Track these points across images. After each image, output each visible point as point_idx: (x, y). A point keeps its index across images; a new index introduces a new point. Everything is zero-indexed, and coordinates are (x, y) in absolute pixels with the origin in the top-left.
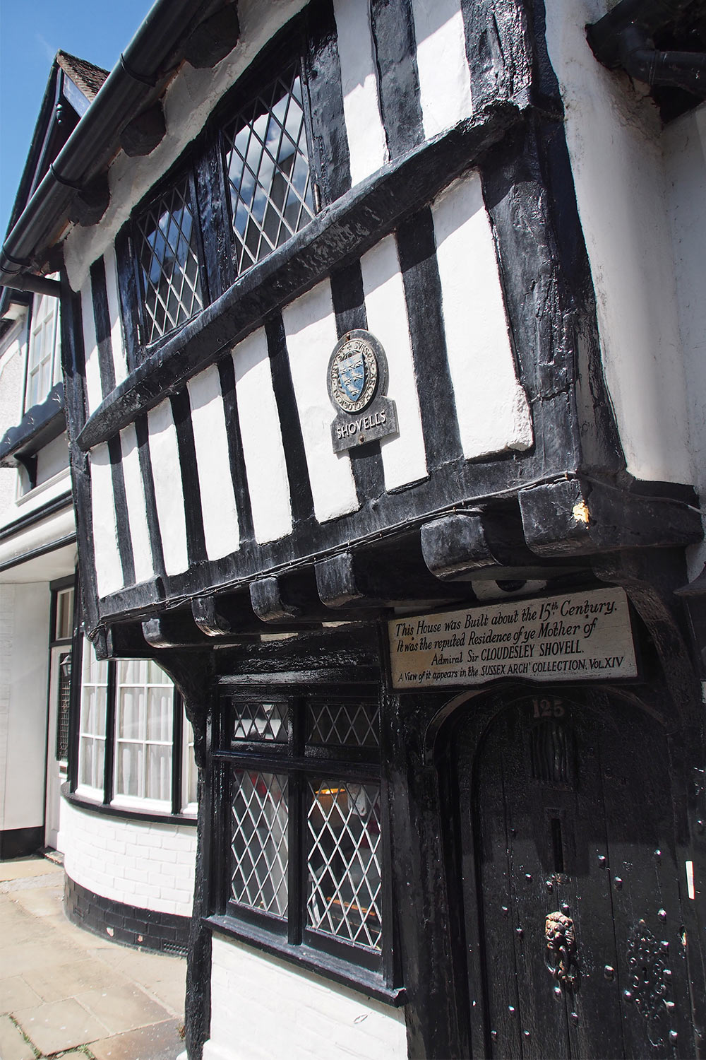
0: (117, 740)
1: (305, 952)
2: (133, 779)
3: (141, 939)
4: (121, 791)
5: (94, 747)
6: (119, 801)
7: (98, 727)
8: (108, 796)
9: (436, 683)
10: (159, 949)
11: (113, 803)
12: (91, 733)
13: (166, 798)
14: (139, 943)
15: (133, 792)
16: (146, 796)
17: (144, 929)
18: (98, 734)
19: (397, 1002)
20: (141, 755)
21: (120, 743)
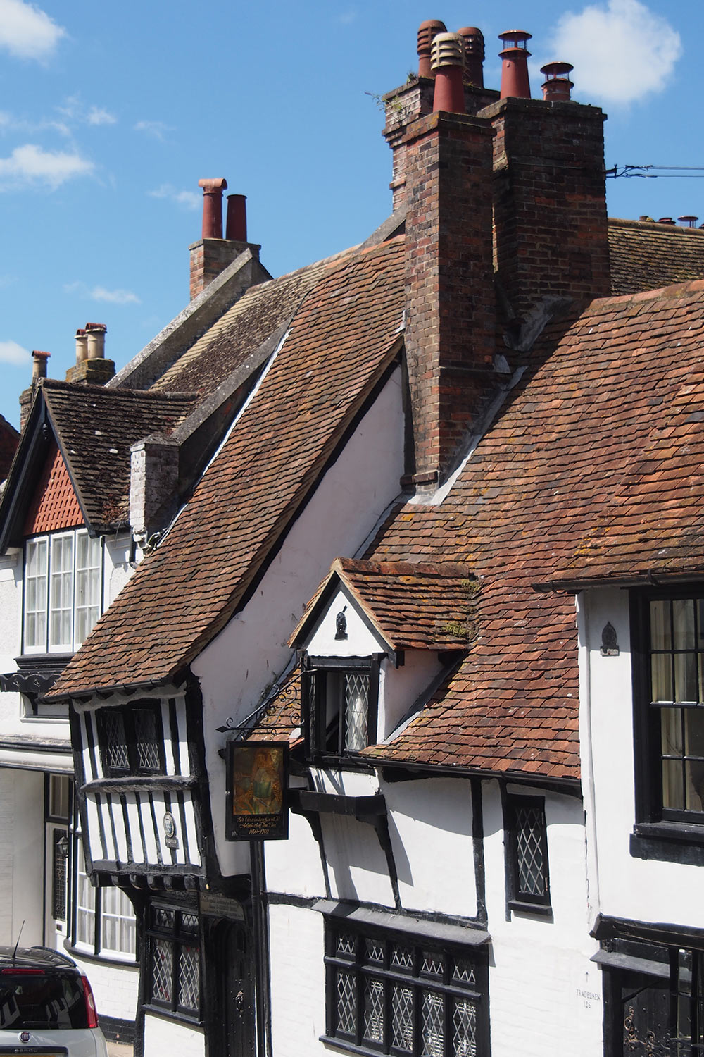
0: (103, 914)
1: (177, 1014)
2: (113, 938)
3: (118, 1037)
4: (105, 947)
5: (87, 916)
6: (104, 953)
7: (90, 904)
8: (97, 950)
9: (210, 914)
10: (128, 1042)
11: (100, 954)
12: (85, 907)
13: (133, 953)
14: (117, 1040)
15: (113, 947)
16: (121, 951)
17: (120, 1031)
18: (90, 908)
19: (200, 1026)
20: (118, 924)
21: (104, 916)
